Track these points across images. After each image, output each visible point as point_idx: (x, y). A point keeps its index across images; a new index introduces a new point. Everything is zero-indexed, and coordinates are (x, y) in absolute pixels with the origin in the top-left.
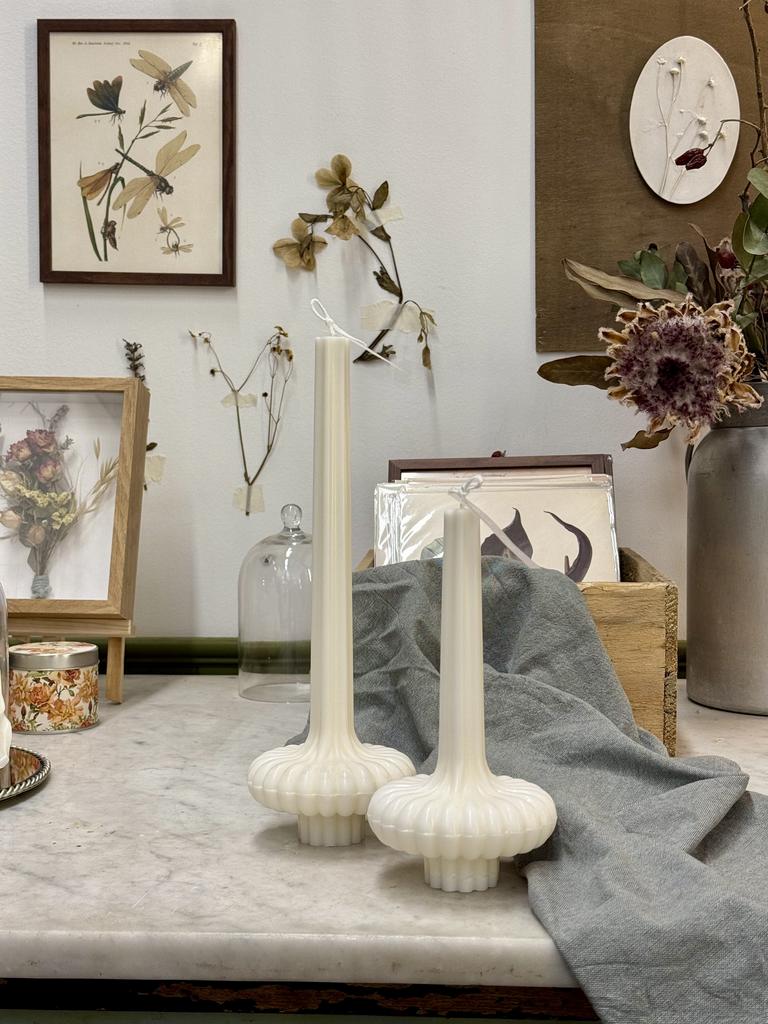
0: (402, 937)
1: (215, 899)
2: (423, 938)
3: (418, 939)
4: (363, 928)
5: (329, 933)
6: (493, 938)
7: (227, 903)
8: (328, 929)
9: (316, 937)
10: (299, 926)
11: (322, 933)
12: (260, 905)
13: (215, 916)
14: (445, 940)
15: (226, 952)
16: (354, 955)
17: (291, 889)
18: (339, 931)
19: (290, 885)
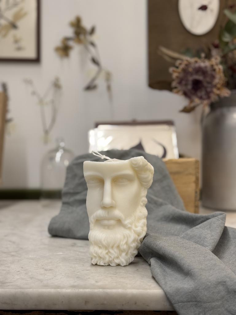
0: (89, 290)
1: (13, 276)
2: (98, 290)
3: (96, 291)
4: (74, 287)
5: (58, 288)
6: (128, 290)
7: (18, 277)
8: (58, 287)
9: (52, 291)
10: (46, 286)
11: (55, 289)
12: (31, 278)
13: (11, 283)
14: (109, 291)
15: (14, 298)
16: (69, 298)
17: (46, 272)
18: (63, 288)
19: (46, 270)
